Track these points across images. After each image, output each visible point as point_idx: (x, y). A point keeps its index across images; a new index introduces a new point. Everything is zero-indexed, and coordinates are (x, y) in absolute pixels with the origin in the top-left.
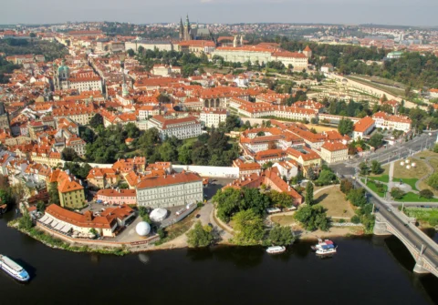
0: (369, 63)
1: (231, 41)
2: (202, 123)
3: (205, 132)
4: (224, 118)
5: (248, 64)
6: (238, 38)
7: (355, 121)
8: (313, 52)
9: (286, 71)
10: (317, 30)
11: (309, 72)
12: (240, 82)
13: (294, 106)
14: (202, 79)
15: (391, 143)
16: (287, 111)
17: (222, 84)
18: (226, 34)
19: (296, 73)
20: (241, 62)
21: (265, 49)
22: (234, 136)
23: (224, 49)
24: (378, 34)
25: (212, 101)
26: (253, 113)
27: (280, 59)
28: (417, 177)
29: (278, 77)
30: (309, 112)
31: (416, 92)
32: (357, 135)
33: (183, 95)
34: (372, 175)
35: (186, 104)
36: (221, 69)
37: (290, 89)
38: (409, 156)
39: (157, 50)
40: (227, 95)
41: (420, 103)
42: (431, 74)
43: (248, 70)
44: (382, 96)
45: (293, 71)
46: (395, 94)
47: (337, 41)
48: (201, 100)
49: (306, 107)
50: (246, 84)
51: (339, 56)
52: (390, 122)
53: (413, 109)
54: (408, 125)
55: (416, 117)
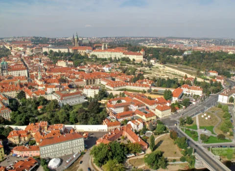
0: (175, 57)
1: (101, 47)
2: (84, 95)
3: (86, 100)
4: (97, 92)
5: (111, 59)
6: (105, 45)
7: (172, 90)
8: (146, 52)
9: (131, 63)
10: (145, 40)
11: (144, 63)
12: (106, 69)
13: (137, 83)
14: (85, 68)
15: (194, 103)
16: (133, 85)
17: (96, 70)
18: (98, 42)
19: (137, 63)
20: (107, 58)
21: (119, 51)
22: (103, 103)
23: (97, 51)
24: (175, 42)
25: (91, 81)
26: (114, 87)
27: (127, 56)
28: (213, 125)
29: (127, 66)
30: (146, 86)
31: (202, 72)
32: (175, 99)
33: (74, 78)
34: (187, 125)
35: (76, 83)
36: (96, 62)
37: (134, 72)
38: (205, 111)
39: (60, 52)
40: (99, 77)
41: (205, 79)
42: (208, 63)
43: (111, 62)
44: (184, 75)
45: (135, 62)
46: (192, 74)
47: (157, 45)
48: (84, 80)
49: (144, 83)
50: (110, 70)
51: (159, 54)
52: (191, 91)
53: (202, 82)
54: (201, 91)
55: (205, 87)
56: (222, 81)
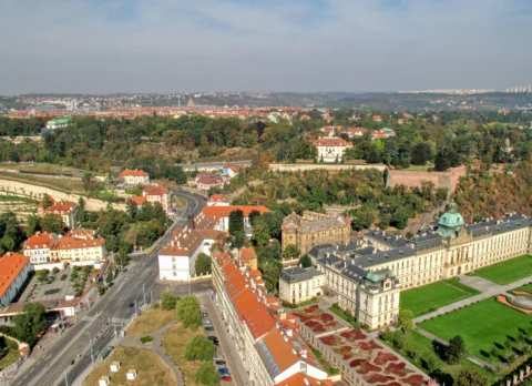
31: (102, 179)
41: (112, 199)
42: (118, 147)
44: (42, 196)
46: (67, 189)
52: (63, 253)
53: (103, 210)
54: (100, 249)
55: (111, 230)
56: (164, 200)
